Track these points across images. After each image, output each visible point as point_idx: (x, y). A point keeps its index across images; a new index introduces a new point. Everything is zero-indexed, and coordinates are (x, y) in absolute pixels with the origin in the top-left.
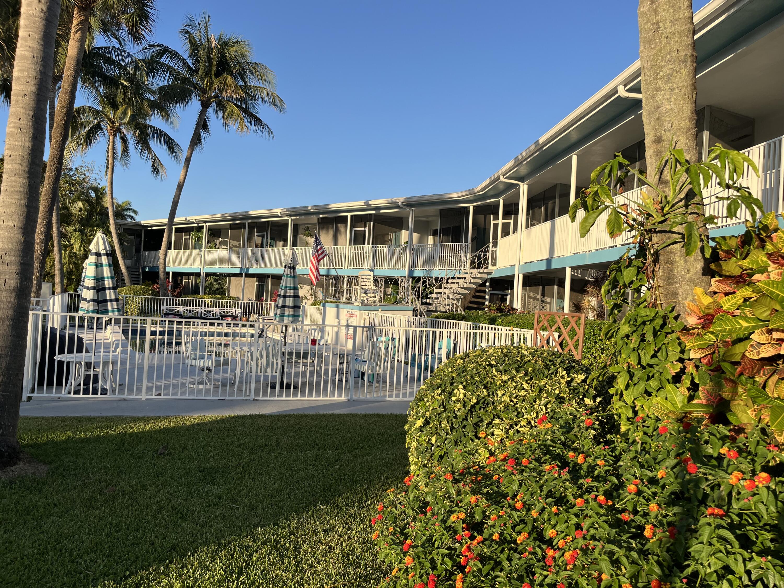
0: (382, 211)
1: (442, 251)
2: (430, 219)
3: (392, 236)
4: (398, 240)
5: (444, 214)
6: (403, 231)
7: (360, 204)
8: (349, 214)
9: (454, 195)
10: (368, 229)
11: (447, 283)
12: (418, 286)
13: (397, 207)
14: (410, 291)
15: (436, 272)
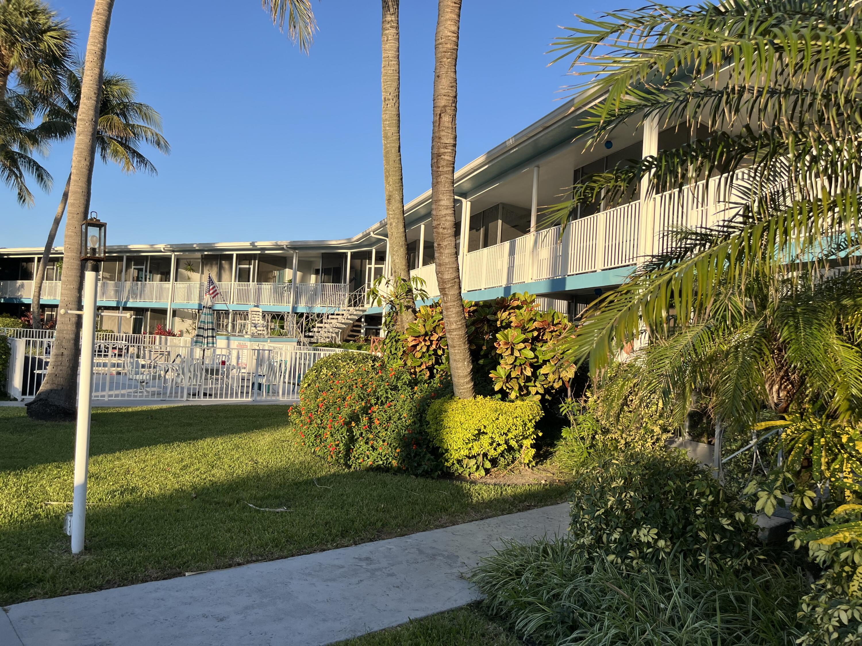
0: (267, 252)
1: (323, 289)
2: (312, 259)
3: (276, 273)
4: (281, 277)
5: (325, 256)
6: (287, 269)
7: (247, 244)
8: (235, 253)
9: (333, 243)
10: (253, 267)
11: (328, 318)
12: (301, 322)
13: (282, 249)
14: (295, 325)
15: (318, 309)
